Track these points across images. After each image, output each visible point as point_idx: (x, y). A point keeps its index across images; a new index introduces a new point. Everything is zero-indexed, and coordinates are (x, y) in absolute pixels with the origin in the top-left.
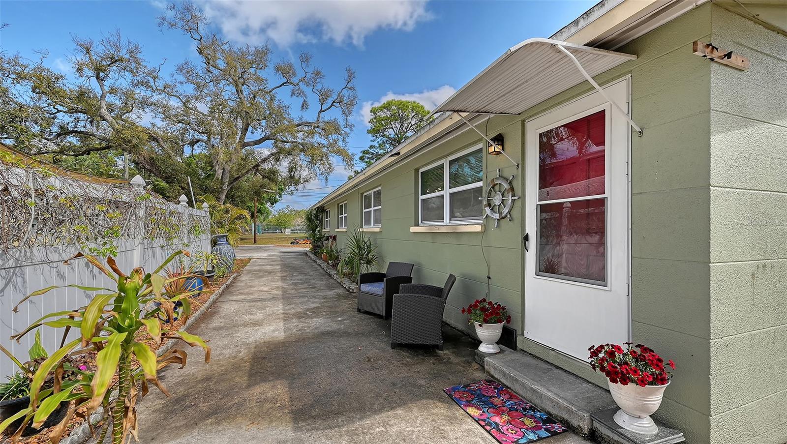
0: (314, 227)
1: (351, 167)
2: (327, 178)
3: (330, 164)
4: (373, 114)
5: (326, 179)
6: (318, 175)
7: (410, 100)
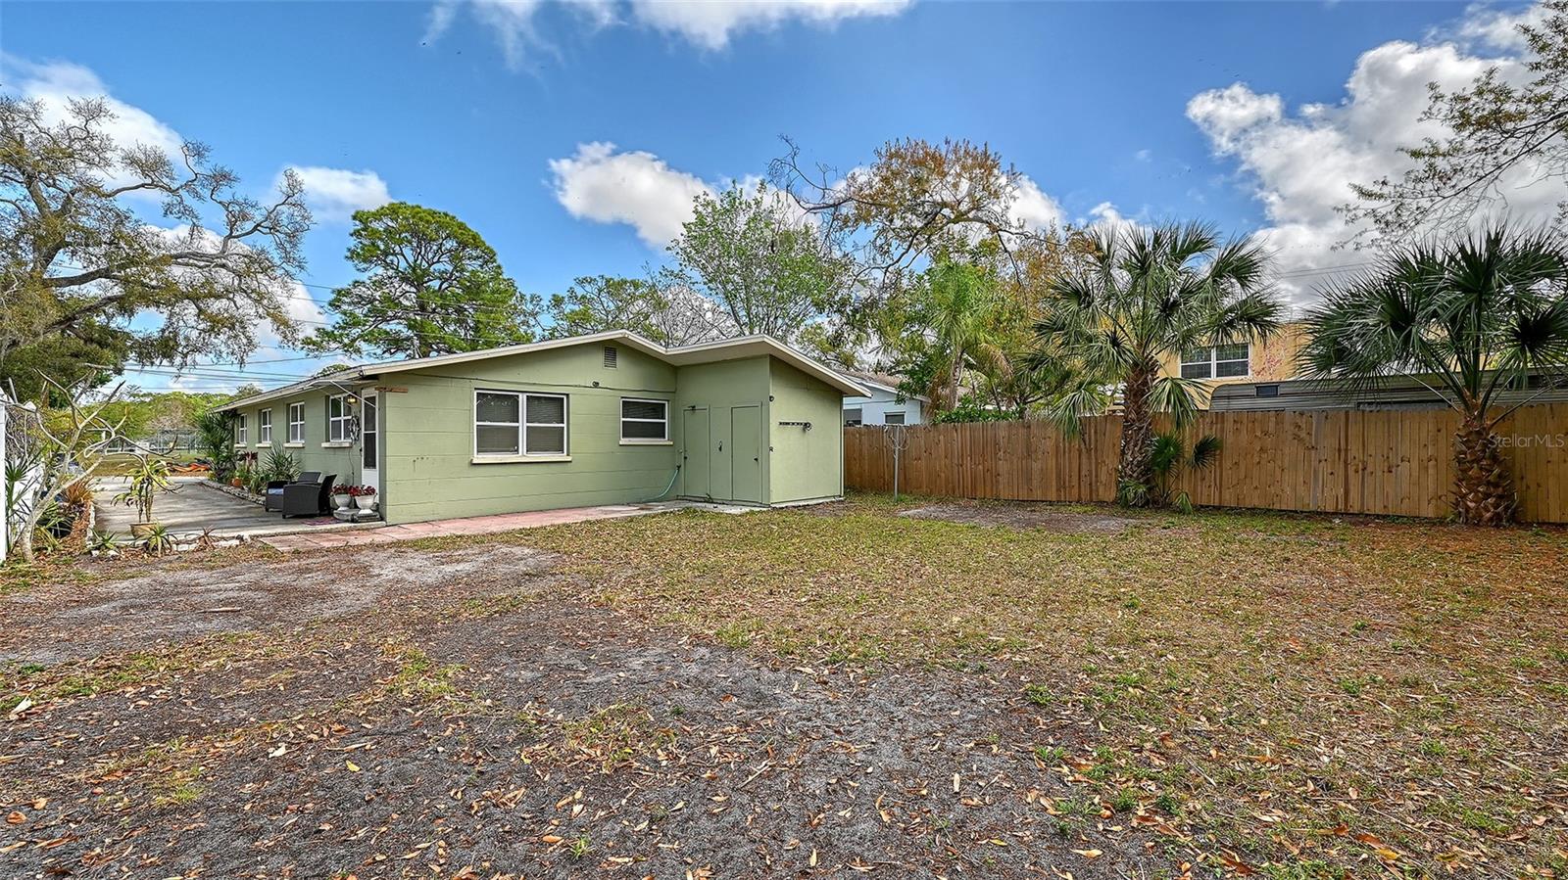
0: (218, 440)
1: (293, 344)
2: (243, 360)
3: (248, 338)
4: (357, 222)
5: (242, 362)
6: (224, 355)
7: (438, 210)
